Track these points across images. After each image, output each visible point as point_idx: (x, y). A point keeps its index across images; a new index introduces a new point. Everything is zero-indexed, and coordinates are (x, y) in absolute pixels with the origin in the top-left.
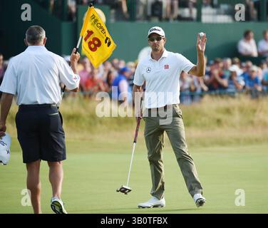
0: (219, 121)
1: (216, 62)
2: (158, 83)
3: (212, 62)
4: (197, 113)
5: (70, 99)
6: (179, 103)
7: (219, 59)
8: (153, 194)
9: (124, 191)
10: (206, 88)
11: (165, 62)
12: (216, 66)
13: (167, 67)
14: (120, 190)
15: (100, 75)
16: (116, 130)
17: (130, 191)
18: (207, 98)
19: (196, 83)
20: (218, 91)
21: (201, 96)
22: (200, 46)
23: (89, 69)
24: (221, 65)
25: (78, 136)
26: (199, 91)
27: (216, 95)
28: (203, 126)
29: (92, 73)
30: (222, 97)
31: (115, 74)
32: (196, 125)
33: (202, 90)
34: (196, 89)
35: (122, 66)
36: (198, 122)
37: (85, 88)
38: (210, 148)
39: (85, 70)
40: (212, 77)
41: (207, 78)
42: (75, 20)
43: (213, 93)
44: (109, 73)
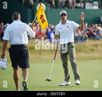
0: (93, 50)
1: (92, 26)
2: (65, 34)
3: (90, 26)
4: (84, 47)
5: (31, 41)
6: (74, 41)
7: (93, 24)
8: (65, 80)
9: (48, 80)
10: (87, 36)
11: (67, 25)
12: (92, 27)
13: (68, 27)
14: (47, 80)
15: (44, 31)
16: (50, 53)
17: (51, 80)
18: (88, 40)
19: (83, 34)
20: (92, 37)
21: (85, 39)
22: (82, 18)
23: (39, 28)
24: (94, 26)
25: (34, 56)
26: (84, 37)
27: (91, 39)
28: (86, 52)
29: (40, 30)
30: (94, 40)
31: (50, 30)
32: (83, 52)
33: (86, 37)
34: (83, 37)
35: (52, 27)
36: (84, 50)
37: (37, 36)
38: (89, 61)
39: (37, 29)
40: (90, 32)
41: (88, 32)
42: (33, 8)
43: (90, 38)
44: (47, 30)
